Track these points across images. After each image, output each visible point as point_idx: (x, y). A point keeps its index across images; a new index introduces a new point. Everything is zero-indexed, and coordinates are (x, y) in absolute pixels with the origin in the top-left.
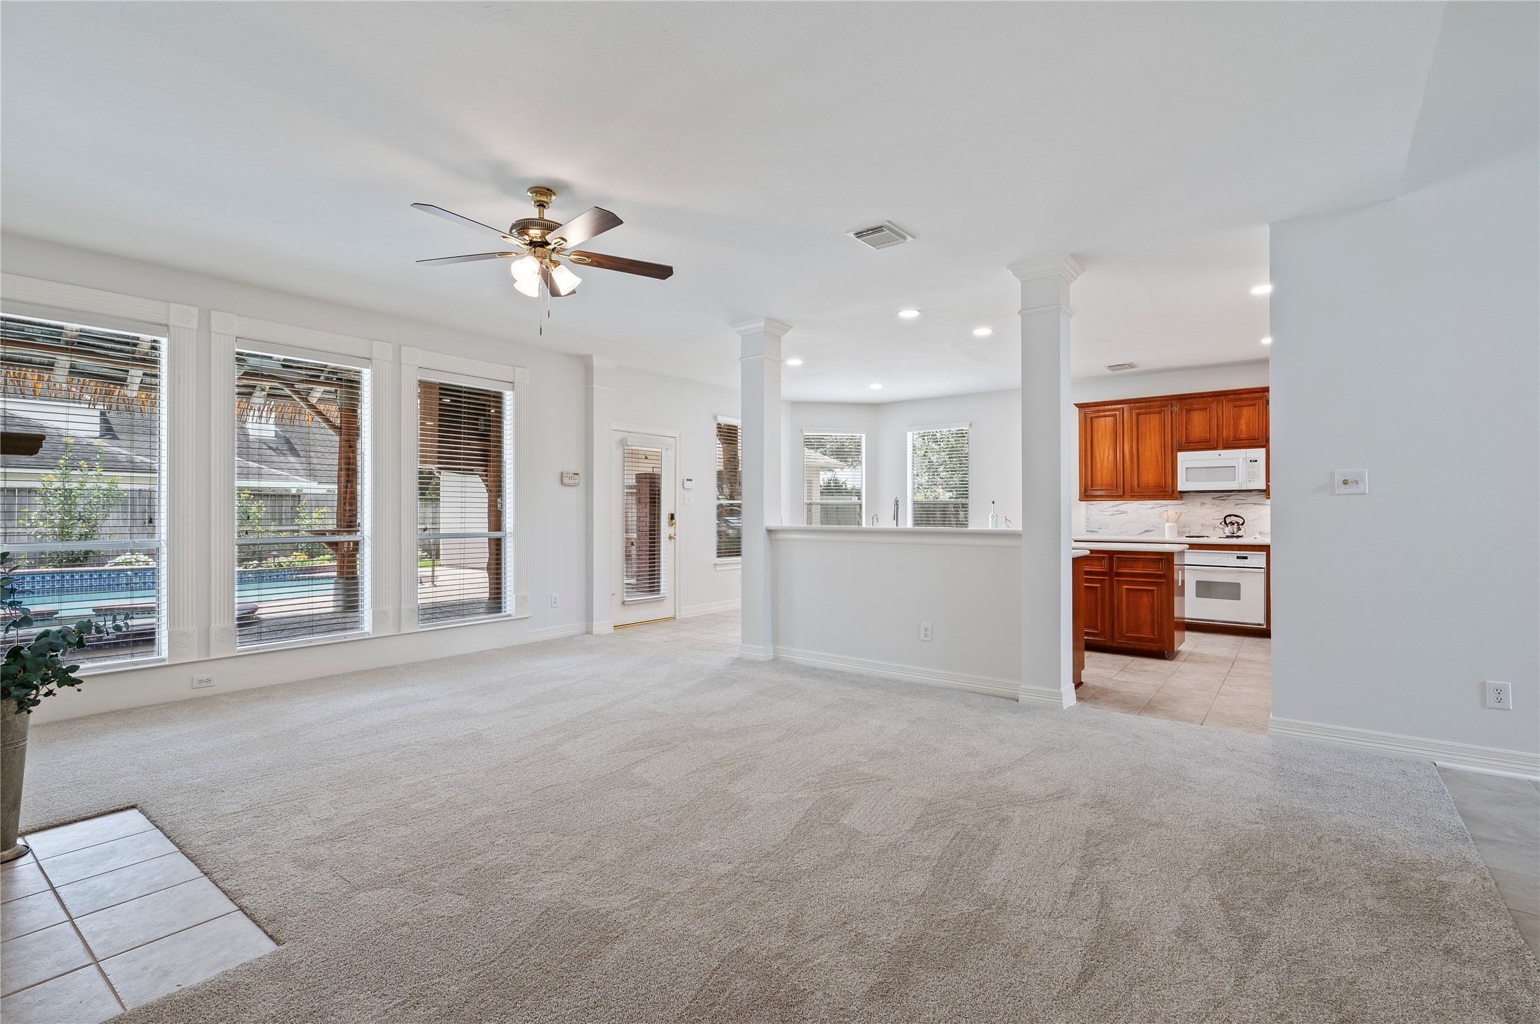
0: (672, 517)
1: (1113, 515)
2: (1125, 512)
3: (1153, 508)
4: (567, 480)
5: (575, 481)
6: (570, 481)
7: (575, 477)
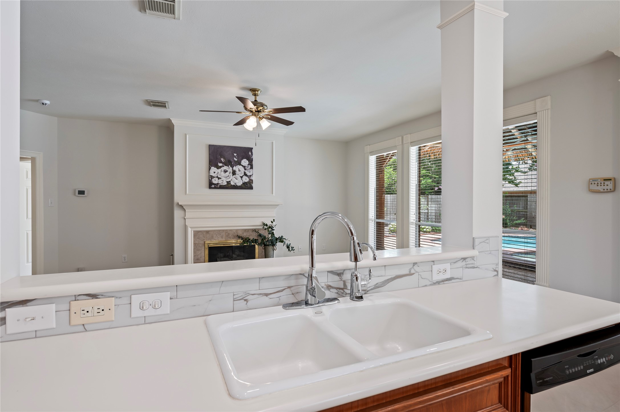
4: (594, 187)
5: (606, 187)
6: (600, 188)
7: (607, 183)
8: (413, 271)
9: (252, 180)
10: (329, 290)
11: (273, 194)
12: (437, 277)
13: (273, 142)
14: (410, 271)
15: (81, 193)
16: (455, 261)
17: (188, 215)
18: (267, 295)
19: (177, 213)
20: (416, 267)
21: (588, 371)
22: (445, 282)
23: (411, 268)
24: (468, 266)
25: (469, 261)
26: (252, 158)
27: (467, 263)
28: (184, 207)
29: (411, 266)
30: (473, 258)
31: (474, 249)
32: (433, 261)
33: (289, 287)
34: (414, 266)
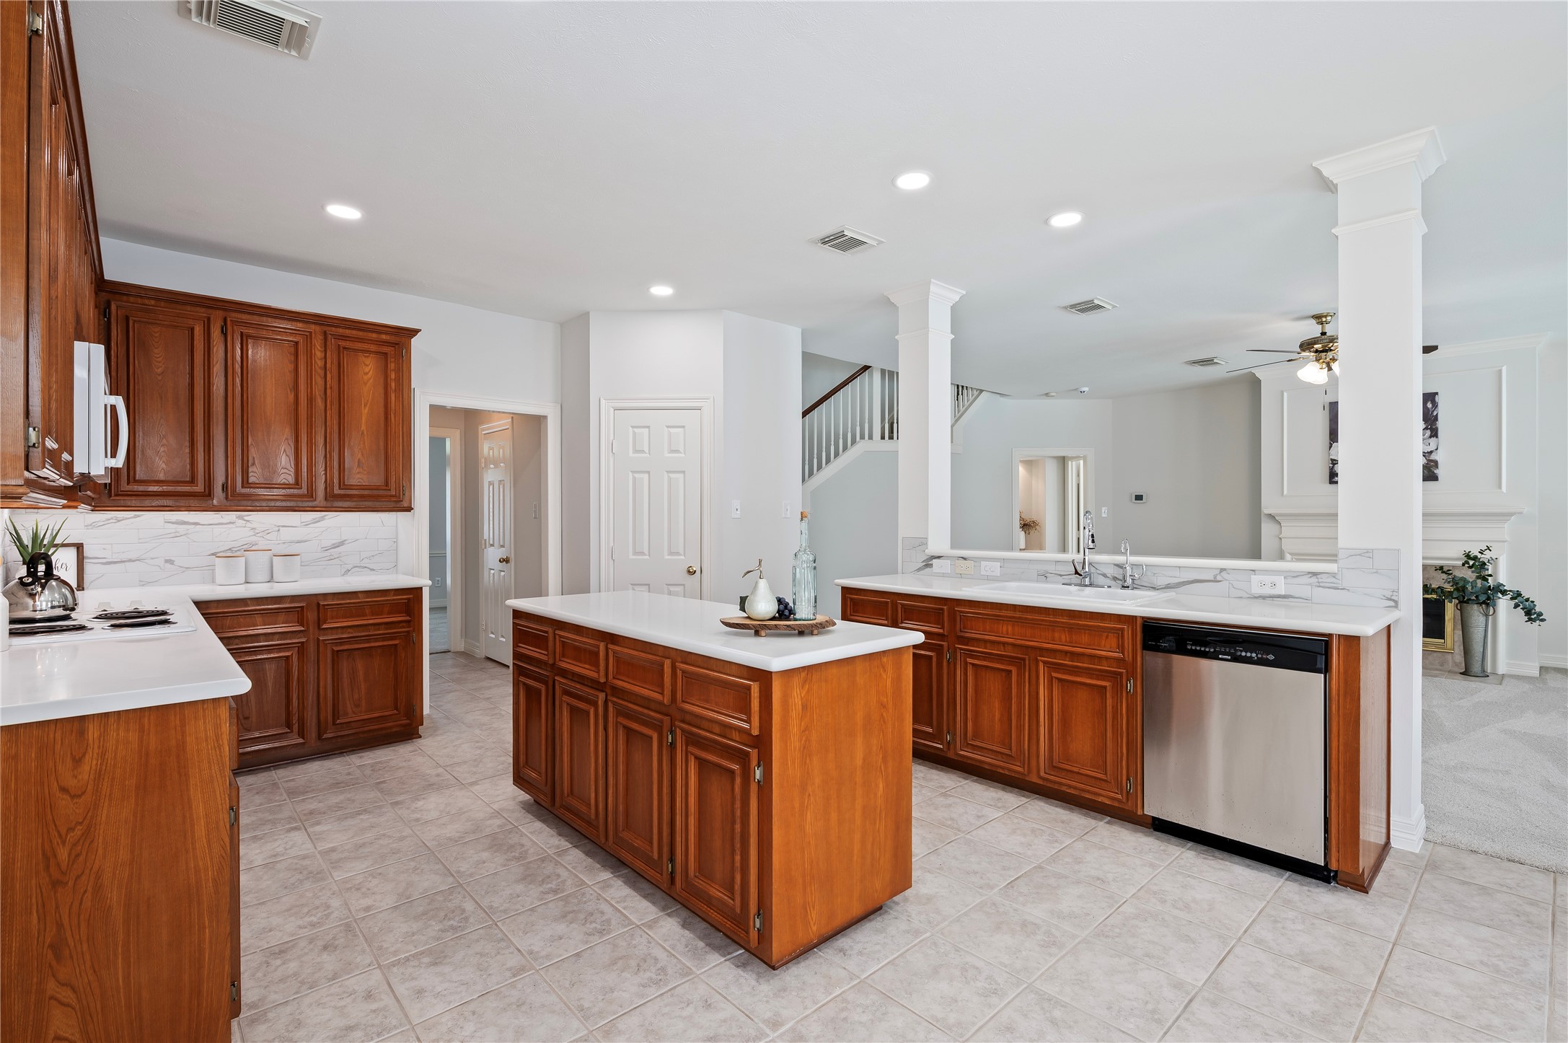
8: (1219, 578)
9: (1436, 463)
10: (1115, 581)
11: (1500, 487)
12: (1256, 590)
13: (1500, 372)
14: (1215, 577)
15: (1139, 498)
16: (1295, 575)
17: (1286, 532)
19: (1267, 529)
20: (1224, 574)
21: (1220, 656)
22: (1275, 599)
23: (1217, 575)
24: (1321, 585)
25: (1324, 578)
26: (1435, 414)
27: (1320, 580)
28: (1277, 518)
29: (1218, 571)
30: (1334, 575)
32: (1253, 570)
34: (1221, 572)
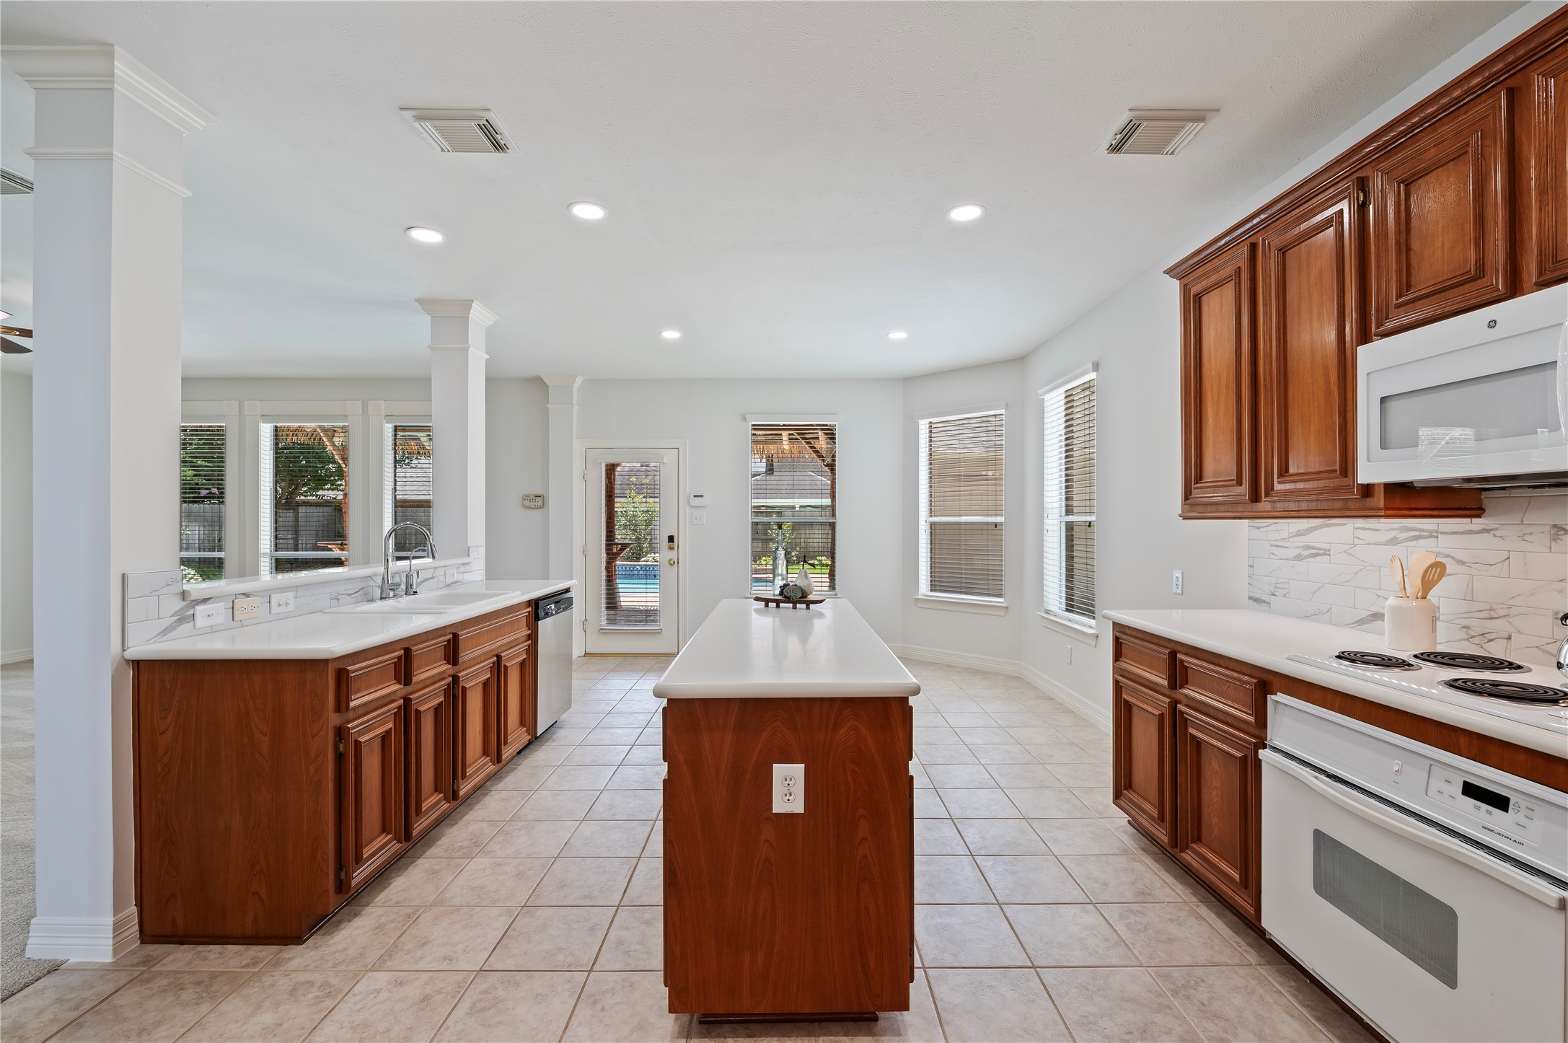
0: (671, 539)
1: (1299, 558)
2: (1326, 553)
3: (1393, 542)
4: (527, 503)
5: (536, 504)
6: (532, 504)
7: (538, 499)
18: (350, 595)
31: (469, 556)
33: (363, 588)
